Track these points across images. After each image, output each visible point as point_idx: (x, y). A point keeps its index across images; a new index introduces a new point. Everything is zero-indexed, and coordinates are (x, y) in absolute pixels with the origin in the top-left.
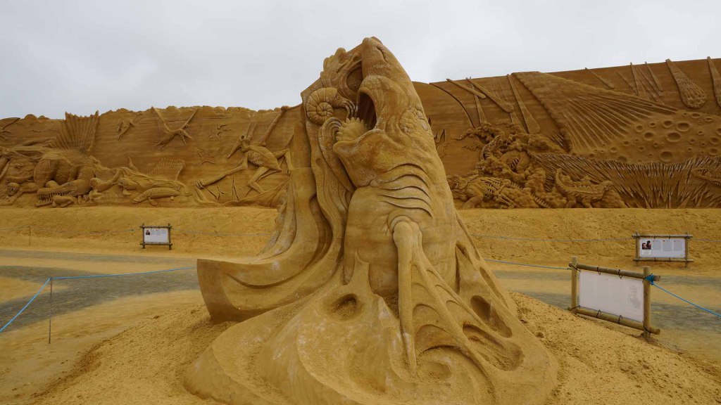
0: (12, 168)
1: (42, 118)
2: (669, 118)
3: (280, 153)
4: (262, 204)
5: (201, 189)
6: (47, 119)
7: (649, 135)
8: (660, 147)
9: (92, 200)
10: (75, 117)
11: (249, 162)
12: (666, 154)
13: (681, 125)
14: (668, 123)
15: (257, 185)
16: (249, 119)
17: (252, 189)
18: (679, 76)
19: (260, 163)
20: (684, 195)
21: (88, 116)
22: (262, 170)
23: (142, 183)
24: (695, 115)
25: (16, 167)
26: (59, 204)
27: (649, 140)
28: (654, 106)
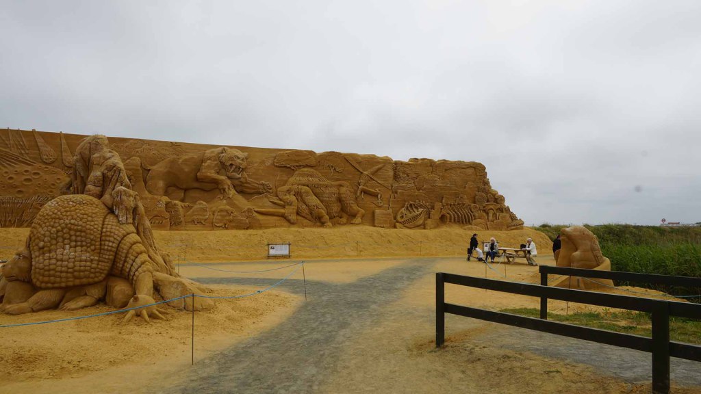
2: (29, 168)
7: (11, 178)
8: (16, 187)
12: (20, 192)
13: (35, 174)
14: (27, 171)
18: (40, 141)
20: (26, 219)
24: (46, 168)
27: (11, 181)
28: (20, 159)
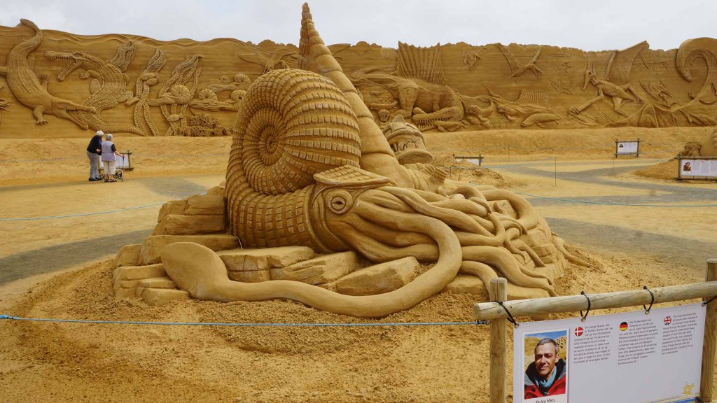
0: (369, 95)
1: (374, 45)
3: (626, 86)
4: (632, 125)
5: (577, 114)
6: (381, 47)
9: (481, 124)
10: (412, 47)
11: (604, 94)
15: (622, 111)
16: (585, 58)
17: (619, 114)
19: (614, 94)
21: (428, 47)
22: (618, 101)
23: (521, 110)
25: (374, 95)
26: (447, 129)
